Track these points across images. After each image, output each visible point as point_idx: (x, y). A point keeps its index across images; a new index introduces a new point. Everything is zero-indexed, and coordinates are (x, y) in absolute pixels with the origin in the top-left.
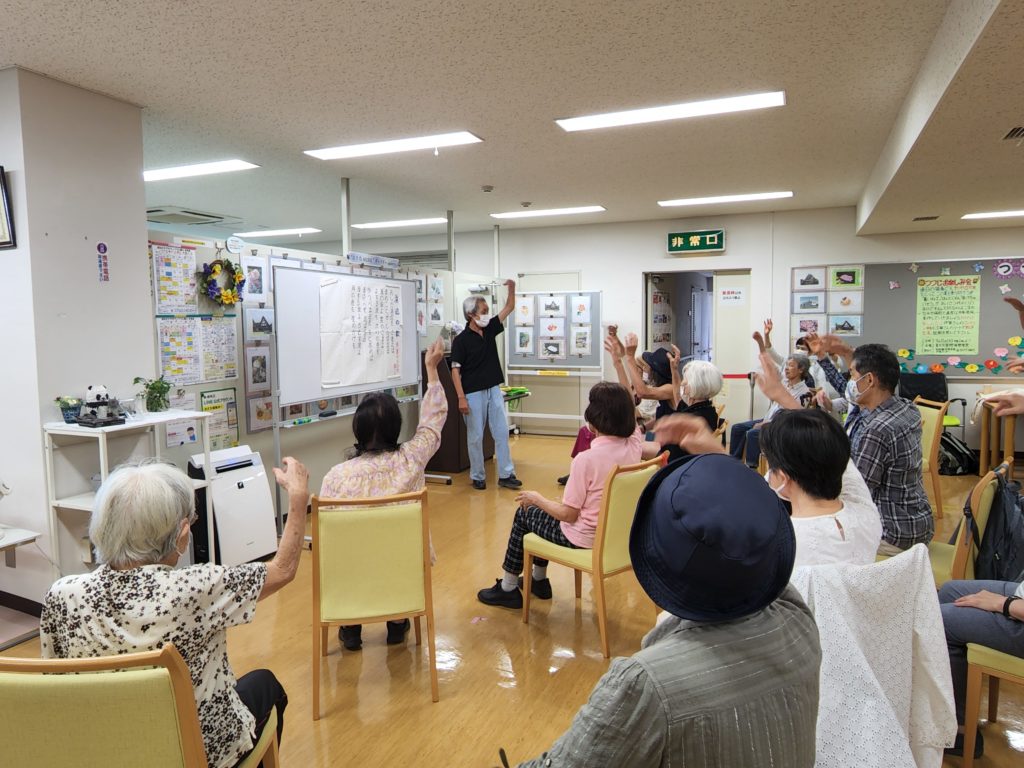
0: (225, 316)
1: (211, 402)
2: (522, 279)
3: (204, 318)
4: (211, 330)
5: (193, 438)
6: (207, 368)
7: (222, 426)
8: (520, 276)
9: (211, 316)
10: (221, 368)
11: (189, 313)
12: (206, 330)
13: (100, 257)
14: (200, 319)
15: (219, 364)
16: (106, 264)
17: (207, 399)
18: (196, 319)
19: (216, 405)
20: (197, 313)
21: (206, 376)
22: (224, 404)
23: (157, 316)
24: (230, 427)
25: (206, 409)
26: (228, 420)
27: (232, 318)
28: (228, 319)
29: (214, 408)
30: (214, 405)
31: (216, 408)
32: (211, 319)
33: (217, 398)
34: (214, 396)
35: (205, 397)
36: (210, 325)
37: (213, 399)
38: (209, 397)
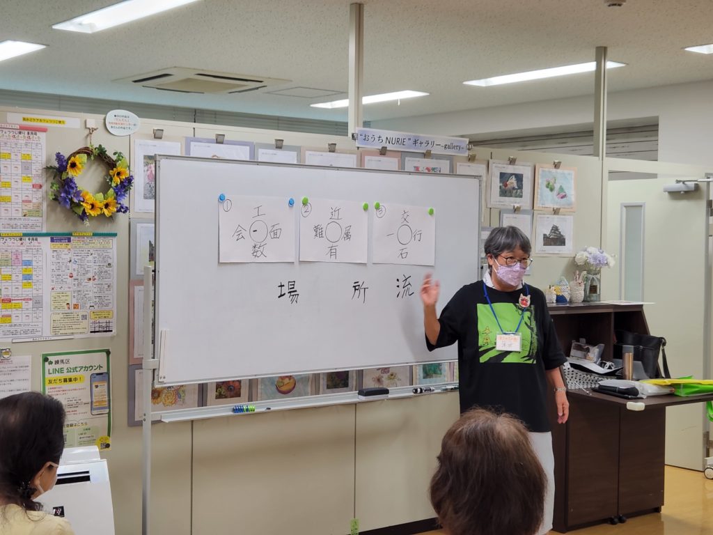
0: (95, 235)
1: (61, 371)
3: (56, 238)
4: (68, 257)
7: (80, 409)
9: (71, 234)
10: (84, 317)
11: (29, 230)
12: (58, 257)
14: (48, 239)
15: (81, 312)
17: (54, 366)
18: (40, 239)
19: (72, 375)
20: (44, 231)
21: (55, 329)
22: (89, 373)
24: (95, 412)
25: (50, 382)
26: (92, 402)
27: (110, 239)
28: (101, 239)
29: (65, 380)
30: (68, 375)
31: (70, 380)
32: (69, 241)
33: (72, 365)
34: (68, 361)
35: (51, 363)
36: (66, 251)
37: (65, 366)
38: (57, 362)
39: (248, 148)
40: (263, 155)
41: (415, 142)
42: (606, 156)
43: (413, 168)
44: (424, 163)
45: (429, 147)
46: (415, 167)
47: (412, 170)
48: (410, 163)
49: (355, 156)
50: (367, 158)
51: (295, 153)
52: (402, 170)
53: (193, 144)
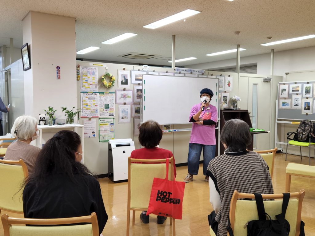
0: (110, 93)
1: (103, 122)
2: (287, 75)
3: (100, 93)
5: (94, 136)
7: (108, 131)
8: (287, 74)
9: (104, 93)
11: (94, 91)
13: (57, 71)
14: (99, 94)
16: (59, 73)
17: (101, 121)
18: (97, 94)
19: (105, 123)
20: (98, 92)
22: (109, 124)
23: (81, 92)
24: (111, 132)
25: (101, 125)
26: (110, 130)
27: (113, 94)
28: (111, 94)
29: (104, 125)
30: (104, 123)
31: (105, 125)
32: (103, 94)
33: (105, 121)
34: (105, 120)
35: (101, 120)
36: (103, 97)
37: (104, 121)
38: (102, 120)
42: (240, 72)
49: (173, 73)
51: (158, 73)
53: (133, 71)
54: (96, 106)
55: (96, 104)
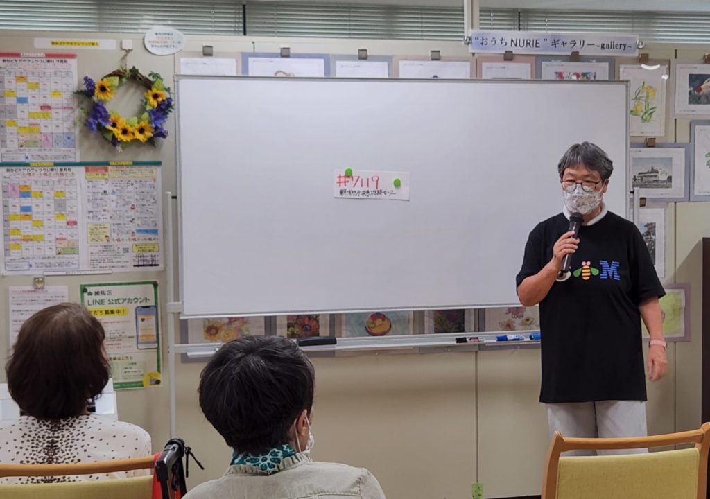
0: (136, 164)
1: (102, 302)
3: (86, 164)
6: (95, 250)
9: (108, 164)
10: (126, 250)
11: (61, 160)
14: (83, 169)
15: (121, 245)
17: (94, 297)
18: (73, 169)
19: (114, 307)
20: (78, 160)
22: (131, 307)
24: (141, 346)
26: (137, 336)
27: (153, 168)
28: (144, 168)
30: (107, 307)
31: (112, 312)
33: (114, 297)
39: (322, 61)
40: (342, 69)
41: (555, 43)
43: (554, 75)
44: (570, 69)
45: (577, 48)
46: (556, 73)
47: (553, 77)
48: (549, 70)
49: (468, 64)
50: (485, 65)
51: (386, 64)
52: (537, 78)
53: (251, 60)
54: (68, 223)
55: (69, 218)
